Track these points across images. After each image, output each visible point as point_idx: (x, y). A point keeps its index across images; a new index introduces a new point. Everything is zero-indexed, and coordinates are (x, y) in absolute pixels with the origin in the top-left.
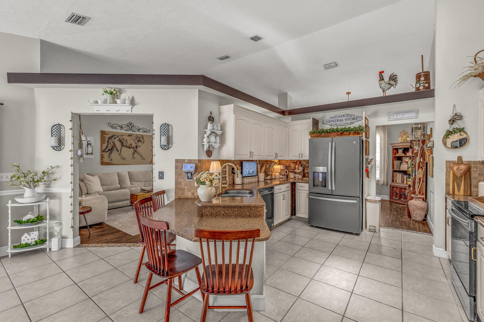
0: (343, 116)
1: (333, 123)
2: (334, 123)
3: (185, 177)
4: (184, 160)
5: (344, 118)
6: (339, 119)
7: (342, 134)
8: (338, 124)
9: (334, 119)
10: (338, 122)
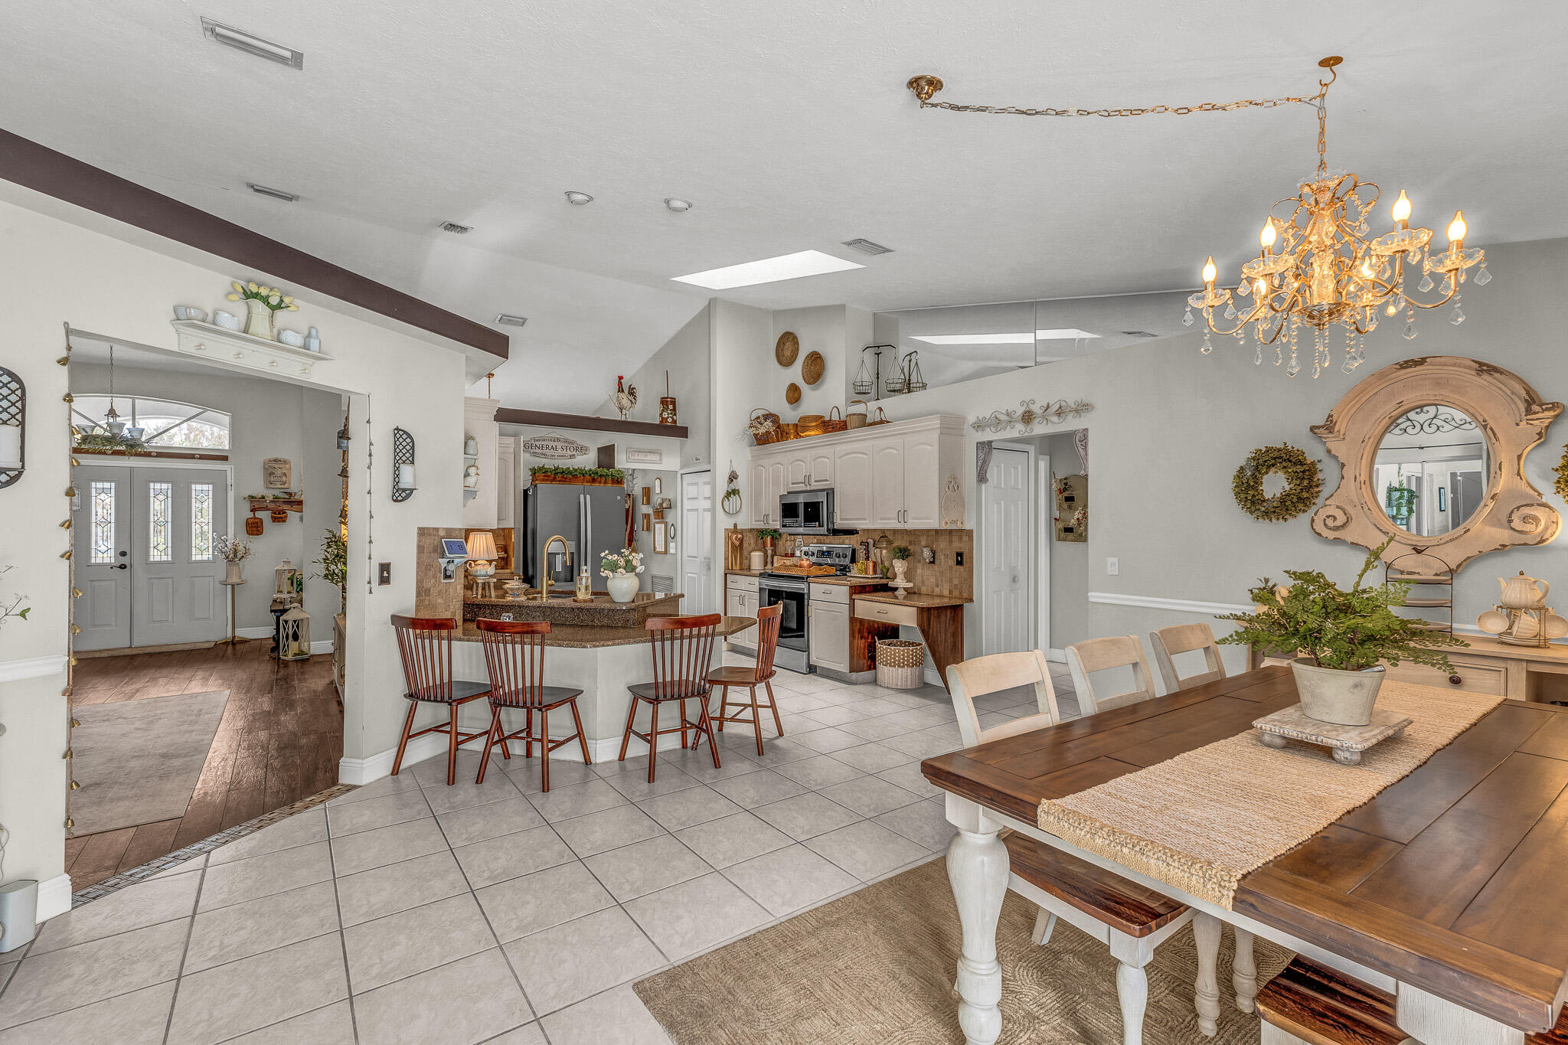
0: (558, 440)
1: (537, 451)
2: (540, 451)
3: (439, 574)
4: (437, 529)
5: (559, 445)
6: (551, 444)
7: (594, 480)
8: (548, 454)
9: (541, 443)
10: (548, 451)
